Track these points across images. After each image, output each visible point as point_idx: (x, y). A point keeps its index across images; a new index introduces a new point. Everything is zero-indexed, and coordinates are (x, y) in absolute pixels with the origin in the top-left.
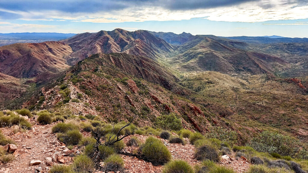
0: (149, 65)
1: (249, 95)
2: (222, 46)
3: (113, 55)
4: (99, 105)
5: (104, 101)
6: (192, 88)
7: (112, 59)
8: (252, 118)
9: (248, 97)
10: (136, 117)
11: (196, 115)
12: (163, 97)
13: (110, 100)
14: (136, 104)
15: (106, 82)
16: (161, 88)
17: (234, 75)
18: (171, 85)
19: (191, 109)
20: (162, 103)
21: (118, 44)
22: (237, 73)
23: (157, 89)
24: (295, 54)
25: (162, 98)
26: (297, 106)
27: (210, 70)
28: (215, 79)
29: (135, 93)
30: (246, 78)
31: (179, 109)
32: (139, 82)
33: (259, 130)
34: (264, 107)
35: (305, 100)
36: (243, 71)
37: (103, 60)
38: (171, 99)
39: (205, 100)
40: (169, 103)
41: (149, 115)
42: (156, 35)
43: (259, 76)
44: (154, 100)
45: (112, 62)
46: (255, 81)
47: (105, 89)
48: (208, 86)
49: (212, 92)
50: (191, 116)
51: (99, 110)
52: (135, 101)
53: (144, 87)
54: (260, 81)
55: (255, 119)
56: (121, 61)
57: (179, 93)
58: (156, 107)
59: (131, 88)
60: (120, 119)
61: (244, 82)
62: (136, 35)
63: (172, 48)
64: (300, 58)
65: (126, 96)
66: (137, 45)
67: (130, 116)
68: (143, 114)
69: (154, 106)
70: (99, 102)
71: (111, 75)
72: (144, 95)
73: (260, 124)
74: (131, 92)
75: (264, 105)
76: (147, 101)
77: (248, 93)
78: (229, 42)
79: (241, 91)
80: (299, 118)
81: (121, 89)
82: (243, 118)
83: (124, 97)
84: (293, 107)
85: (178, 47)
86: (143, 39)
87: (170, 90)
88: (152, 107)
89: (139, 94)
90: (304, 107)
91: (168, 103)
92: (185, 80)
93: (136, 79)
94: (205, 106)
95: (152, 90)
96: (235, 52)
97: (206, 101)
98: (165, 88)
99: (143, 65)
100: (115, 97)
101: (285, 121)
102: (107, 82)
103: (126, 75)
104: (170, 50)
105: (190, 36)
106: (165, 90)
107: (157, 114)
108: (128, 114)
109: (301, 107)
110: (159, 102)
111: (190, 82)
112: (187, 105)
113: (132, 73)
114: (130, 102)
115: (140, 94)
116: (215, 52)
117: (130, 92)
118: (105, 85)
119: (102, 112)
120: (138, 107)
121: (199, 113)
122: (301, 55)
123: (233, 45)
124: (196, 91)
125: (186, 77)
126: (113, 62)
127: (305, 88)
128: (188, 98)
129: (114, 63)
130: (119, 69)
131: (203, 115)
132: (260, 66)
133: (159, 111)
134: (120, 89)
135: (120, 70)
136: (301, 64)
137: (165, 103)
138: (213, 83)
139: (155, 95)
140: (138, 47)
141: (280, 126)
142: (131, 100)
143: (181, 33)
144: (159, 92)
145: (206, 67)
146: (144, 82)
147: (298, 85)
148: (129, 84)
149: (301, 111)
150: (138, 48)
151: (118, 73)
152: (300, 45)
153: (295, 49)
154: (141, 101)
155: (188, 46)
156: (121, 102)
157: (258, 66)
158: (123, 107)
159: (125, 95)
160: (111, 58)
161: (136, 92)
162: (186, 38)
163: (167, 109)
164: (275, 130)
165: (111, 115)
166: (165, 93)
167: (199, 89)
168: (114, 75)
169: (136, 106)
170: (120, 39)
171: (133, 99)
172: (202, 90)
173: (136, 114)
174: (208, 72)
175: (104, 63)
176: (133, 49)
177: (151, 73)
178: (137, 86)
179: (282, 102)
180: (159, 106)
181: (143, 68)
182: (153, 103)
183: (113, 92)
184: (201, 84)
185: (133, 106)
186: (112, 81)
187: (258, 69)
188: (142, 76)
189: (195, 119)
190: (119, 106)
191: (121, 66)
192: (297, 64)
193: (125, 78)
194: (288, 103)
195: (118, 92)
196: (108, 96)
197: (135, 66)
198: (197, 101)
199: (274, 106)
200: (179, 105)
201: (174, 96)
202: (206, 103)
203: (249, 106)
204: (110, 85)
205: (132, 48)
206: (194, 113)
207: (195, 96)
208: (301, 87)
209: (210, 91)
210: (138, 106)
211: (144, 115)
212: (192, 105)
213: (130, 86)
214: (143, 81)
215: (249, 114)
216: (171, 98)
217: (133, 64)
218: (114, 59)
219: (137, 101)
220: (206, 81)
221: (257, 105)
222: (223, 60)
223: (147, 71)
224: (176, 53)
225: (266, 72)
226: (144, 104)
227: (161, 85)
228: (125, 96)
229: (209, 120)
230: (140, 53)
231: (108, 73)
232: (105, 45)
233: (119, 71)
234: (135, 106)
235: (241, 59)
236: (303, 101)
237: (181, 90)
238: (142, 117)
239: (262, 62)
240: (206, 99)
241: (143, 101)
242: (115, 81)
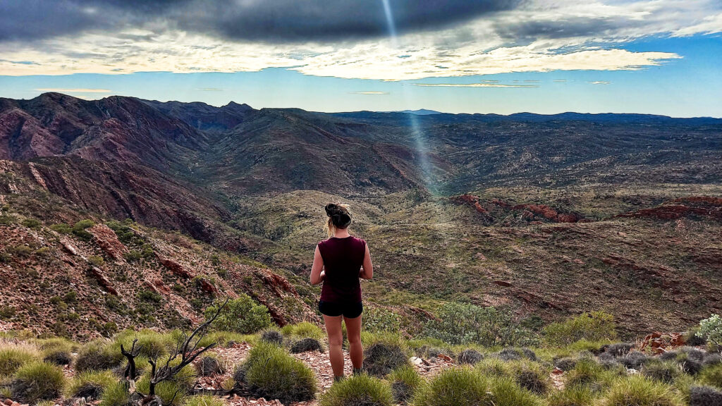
0: (147, 184)
1: (387, 236)
2: (322, 132)
3: (41, 162)
4: (8, 305)
5: (23, 289)
6: (262, 232)
7: (37, 175)
8: (398, 286)
9: (385, 241)
10: (124, 320)
11: (278, 296)
12: (195, 261)
13: (43, 287)
14: (120, 287)
15: (25, 238)
16: (185, 239)
17: (352, 197)
18: (210, 231)
19: (266, 281)
20: (192, 277)
21: (53, 132)
22: (357, 190)
23: (175, 241)
24: (464, 146)
25: (193, 264)
26: (476, 249)
27: (302, 188)
28: (314, 207)
29: (115, 259)
30: (377, 201)
31: (237, 287)
32: (126, 230)
33: (413, 310)
34: (417, 258)
35: (489, 236)
36: (370, 185)
37: (10, 178)
38: (214, 264)
39: (295, 257)
40: (210, 275)
41: (161, 310)
42: (161, 109)
43: (402, 194)
44: (170, 273)
45: (37, 183)
46: (395, 205)
47: (26, 258)
48: (300, 223)
49: (309, 238)
50: (268, 299)
51: (9, 317)
52: (118, 279)
53: (139, 241)
54: (404, 205)
55: (404, 287)
56: (64, 178)
57: (232, 249)
58: (178, 290)
59: (103, 248)
60: (77, 332)
61: (375, 208)
62: (104, 109)
63: (205, 140)
64: (473, 154)
65: (90, 270)
66: (109, 134)
67: (105, 320)
68: (143, 310)
69: (171, 288)
70: (9, 295)
71: (39, 217)
72: (143, 262)
73: (412, 296)
74: (103, 256)
75: (418, 254)
76: (151, 276)
77: (384, 232)
78: (335, 124)
79: (371, 229)
80: (482, 274)
81: (75, 252)
82: (379, 287)
83: (83, 273)
84: (470, 252)
85: (222, 136)
86: (124, 120)
87: (208, 242)
88: (165, 289)
89: (128, 261)
90: (489, 250)
91: (207, 274)
92: (244, 215)
93: (114, 222)
94: (297, 271)
95: (162, 246)
96: (351, 145)
97: (298, 260)
98: (195, 238)
99: (129, 186)
100: (56, 275)
101: (458, 282)
102: (28, 238)
103: (82, 213)
104: (200, 144)
105: (246, 109)
106: (197, 243)
107: (182, 306)
108: (101, 318)
109: (485, 252)
110: (185, 276)
111: (255, 219)
112: (255, 273)
113: (100, 207)
114: (102, 283)
115: (130, 259)
116: (309, 147)
117: (102, 259)
118: (25, 247)
119: (19, 320)
120: (127, 295)
121: (286, 289)
122: (474, 148)
123: (344, 130)
124: (273, 239)
125: (246, 208)
126: (41, 181)
127: (487, 213)
128: (255, 258)
129: (44, 185)
130: (60, 200)
131: (295, 293)
132: (402, 172)
133: (187, 297)
134: (70, 253)
135: (64, 201)
136: (476, 166)
137: (200, 276)
138: (310, 217)
139: (172, 259)
140: (111, 138)
141: (451, 294)
142: (106, 278)
143: (226, 103)
144: (183, 250)
145: (290, 182)
146: (137, 228)
147: (474, 207)
148: (97, 236)
149: (484, 258)
150: (115, 143)
151: (58, 211)
152: (469, 128)
153: (461, 136)
154: (134, 277)
155: (244, 133)
156: (77, 286)
157: (398, 174)
158: (83, 299)
159: (88, 267)
160: (34, 171)
161: (117, 256)
162: (239, 115)
163: (206, 289)
164: (442, 304)
165: (48, 326)
166: (197, 251)
167: (279, 234)
168: (48, 216)
169: (122, 292)
170: (57, 120)
171: (111, 276)
172: (285, 234)
173: (123, 315)
174: (297, 192)
175: (12, 187)
176: (99, 146)
177: (155, 203)
178: (119, 239)
179: (450, 244)
180: (185, 285)
181: (133, 193)
182: (167, 279)
183: (49, 264)
184: (282, 221)
185: (114, 293)
186: (46, 233)
187: (399, 180)
188: (130, 215)
189: (277, 304)
190: (69, 299)
191: (67, 191)
192: (468, 166)
193: (83, 221)
194: (460, 245)
195: (66, 262)
196: (35, 276)
197: (108, 188)
198: (277, 261)
199: (436, 254)
200: (235, 276)
201: (222, 256)
202: (297, 263)
203: (388, 261)
204: (38, 244)
205: (97, 143)
206: (274, 290)
207: (271, 250)
208: (480, 211)
209: (305, 234)
210: (128, 293)
211: (146, 313)
212: (267, 273)
213: (100, 242)
214: (135, 225)
215: (390, 277)
216: (215, 262)
217: (102, 183)
218: (44, 174)
219: (123, 280)
220: (295, 212)
221: (404, 255)
222: (326, 164)
223: (143, 201)
224: (217, 151)
225: (414, 185)
226: (144, 285)
227: (183, 233)
228: (88, 270)
229: (307, 303)
230: (120, 153)
231: (28, 214)
232: (14, 136)
233: (61, 205)
234: (119, 294)
235: (364, 160)
236: (486, 240)
237: (236, 239)
238: (140, 319)
239: (404, 164)
240: (296, 255)
241: (141, 276)
242: (55, 233)
